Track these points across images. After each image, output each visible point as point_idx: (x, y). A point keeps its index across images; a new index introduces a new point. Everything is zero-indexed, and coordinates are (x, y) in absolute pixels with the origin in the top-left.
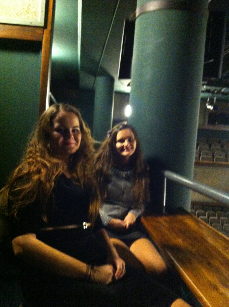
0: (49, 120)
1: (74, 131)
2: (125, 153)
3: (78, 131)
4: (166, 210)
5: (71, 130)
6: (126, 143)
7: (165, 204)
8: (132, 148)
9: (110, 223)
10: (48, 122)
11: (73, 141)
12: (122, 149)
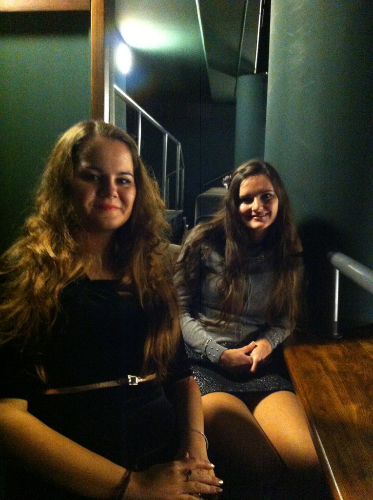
0: (69, 152)
1: (120, 181)
2: (254, 224)
3: (128, 181)
4: (339, 331)
5: (113, 178)
6: (255, 205)
7: (336, 319)
8: (269, 214)
9: (223, 357)
10: (68, 157)
11: (116, 202)
12: (248, 215)
